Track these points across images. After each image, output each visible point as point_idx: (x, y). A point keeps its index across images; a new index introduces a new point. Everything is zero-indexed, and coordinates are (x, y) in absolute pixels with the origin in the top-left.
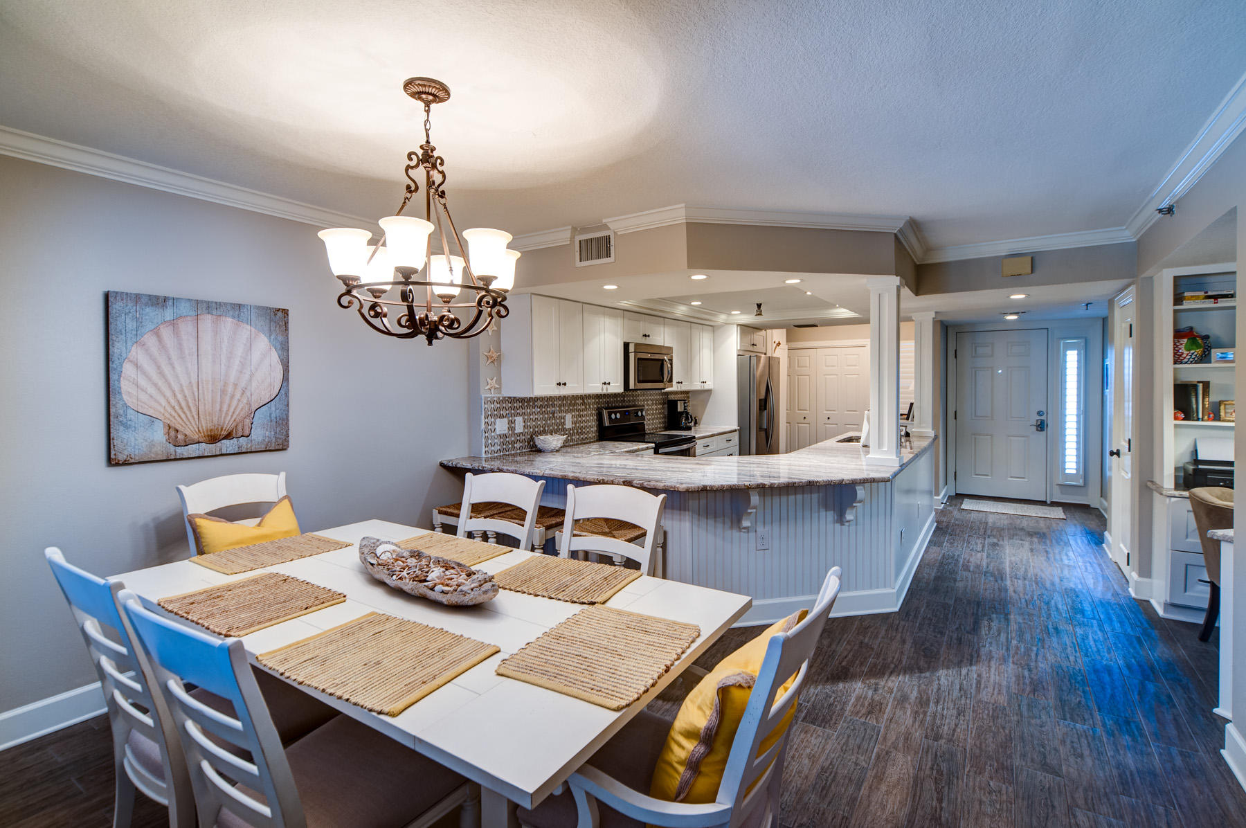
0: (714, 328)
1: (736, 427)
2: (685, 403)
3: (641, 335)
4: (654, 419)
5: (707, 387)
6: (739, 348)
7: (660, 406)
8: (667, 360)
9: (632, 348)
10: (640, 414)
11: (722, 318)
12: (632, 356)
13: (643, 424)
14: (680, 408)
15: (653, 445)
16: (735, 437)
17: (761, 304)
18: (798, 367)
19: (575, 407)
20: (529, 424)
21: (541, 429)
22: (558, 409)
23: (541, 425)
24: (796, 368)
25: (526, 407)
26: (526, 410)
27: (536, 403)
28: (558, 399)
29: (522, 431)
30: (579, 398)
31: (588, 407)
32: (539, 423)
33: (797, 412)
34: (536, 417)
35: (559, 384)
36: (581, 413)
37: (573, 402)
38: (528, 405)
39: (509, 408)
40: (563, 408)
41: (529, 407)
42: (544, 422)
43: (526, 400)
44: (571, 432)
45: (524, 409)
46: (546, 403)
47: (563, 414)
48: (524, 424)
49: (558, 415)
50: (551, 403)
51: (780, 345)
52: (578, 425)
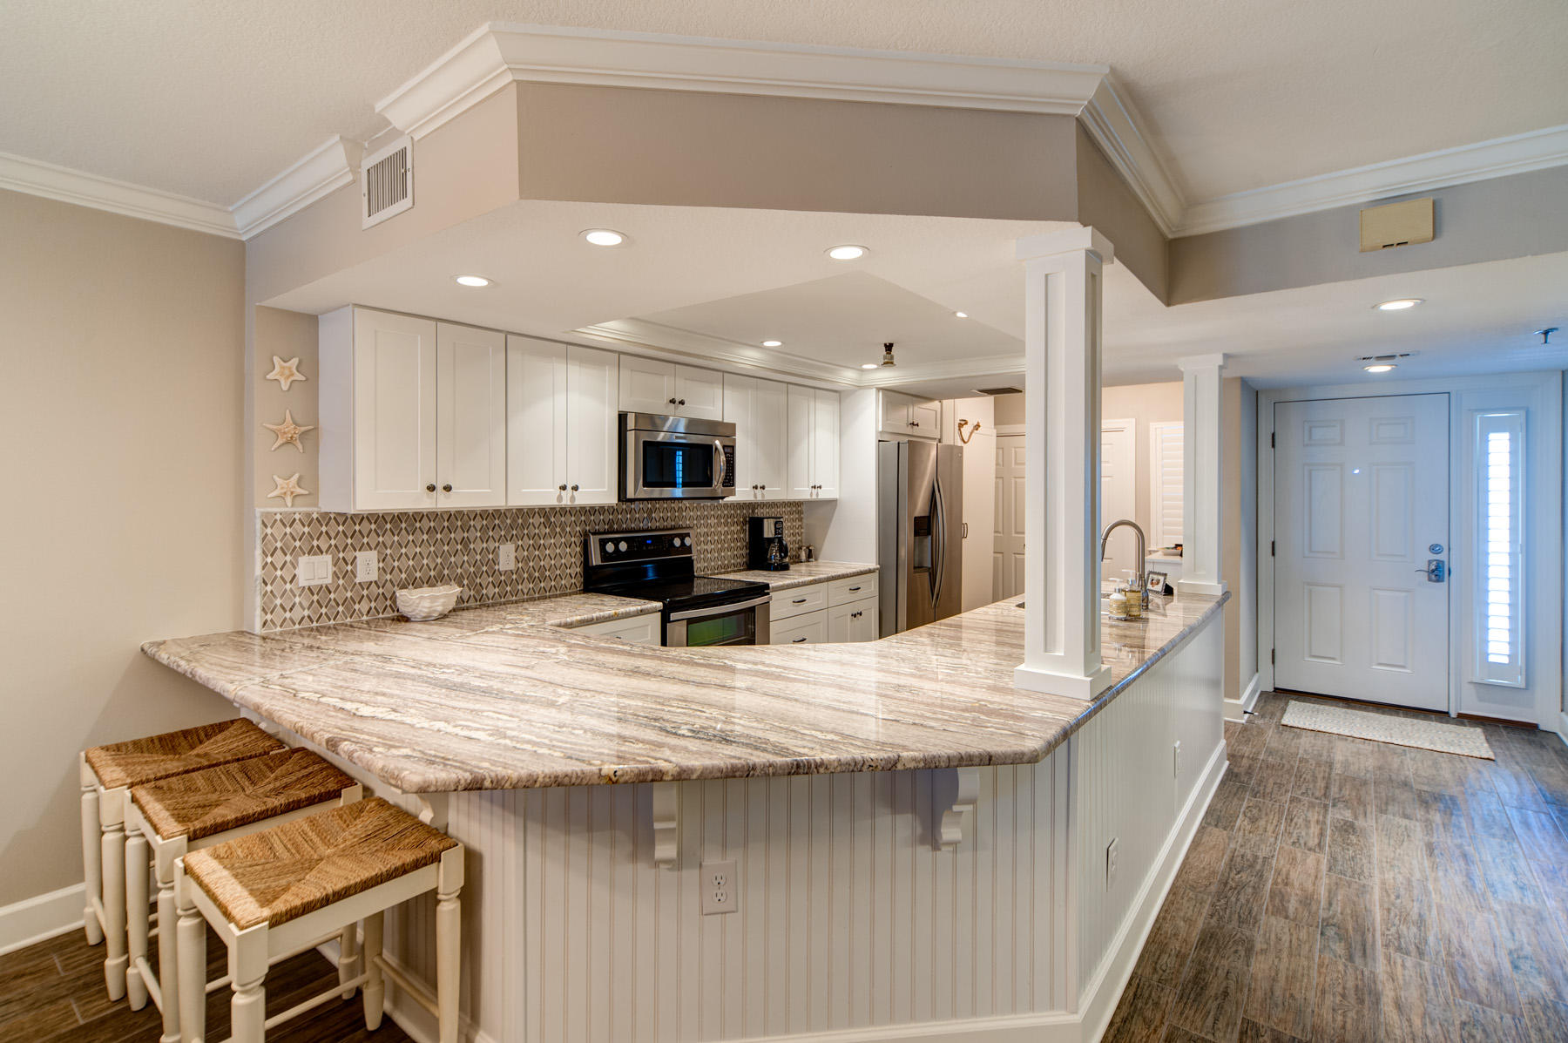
0: (840, 396)
1: (873, 565)
2: (776, 523)
3: (666, 400)
5: (823, 495)
6: (880, 429)
7: (736, 528)
8: (720, 447)
9: (631, 424)
10: (677, 542)
11: (847, 377)
12: (631, 437)
13: (690, 561)
14: (769, 531)
15: (659, 605)
16: (871, 586)
17: (891, 345)
18: (1016, 463)
19: (526, 532)
20: (396, 564)
21: (432, 573)
22: (479, 534)
23: (432, 567)
24: (1013, 466)
25: (389, 532)
26: (388, 538)
27: (418, 525)
28: (478, 517)
29: (376, 579)
30: (537, 514)
31: (558, 530)
32: (425, 561)
33: (1014, 535)
34: (418, 550)
35: (432, 488)
36: (542, 542)
37: (520, 521)
38: (396, 528)
39: (333, 535)
40: (491, 533)
41: (396, 533)
42: (439, 560)
43: (388, 519)
44: (514, 577)
45: (383, 536)
46: (446, 524)
47: (492, 545)
48: (381, 565)
49: (479, 546)
50: (459, 523)
51: (980, 429)
52: (531, 564)
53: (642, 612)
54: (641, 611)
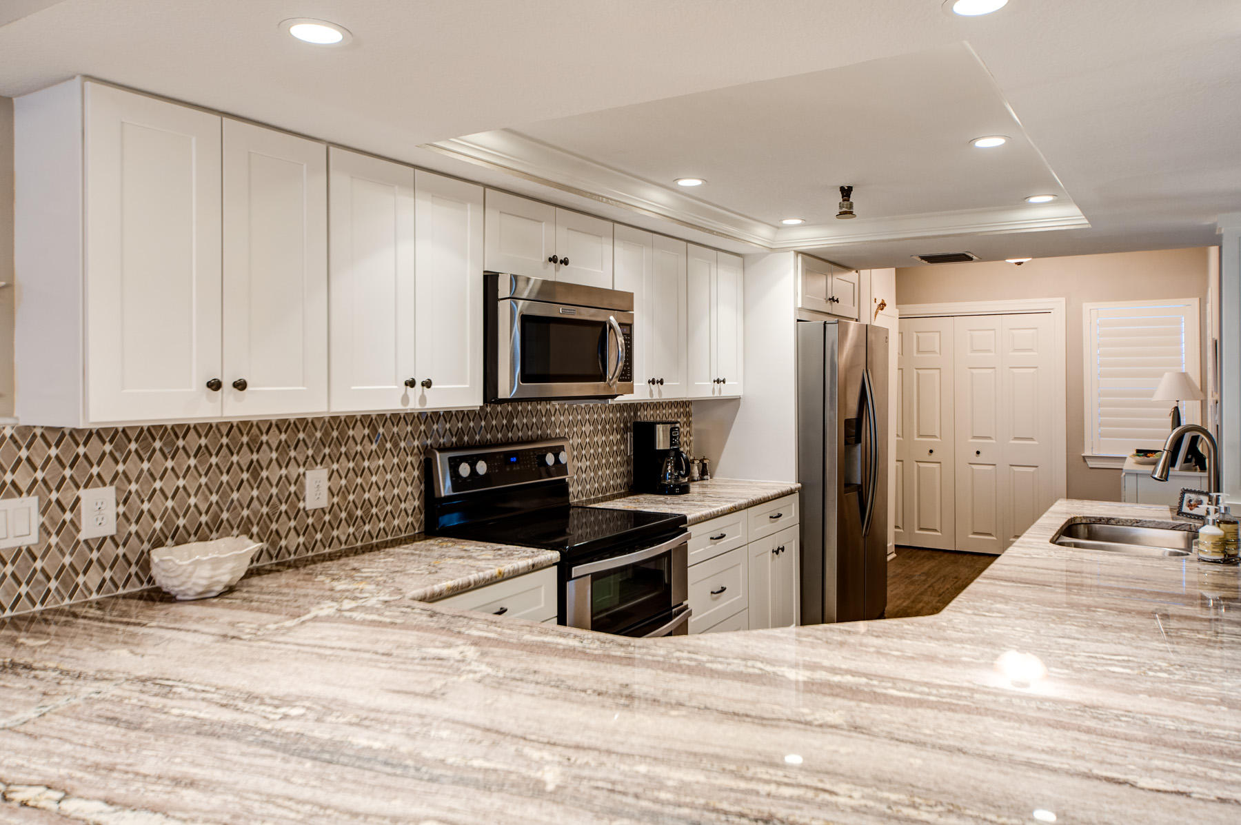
0: (743, 260)
2: (672, 430)
3: (544, 257)
4: (599, 467)
5: (727, 391)
6: (800, 305)
7: (615, 437)
8: (615, 324)
9: (504, 289)
10: (550, 459)
11: (761, 234)
13: (563, 488)
14: (662, 441)
15: (554, 555)
16: (791, 510)
17: (850, 189)
19: (343, 449)
20: (146, 506)
21: (204, 519)
22: (274, 455)
23: (203, 508)
24: (915, 355)
25: (133, 456)
26: (132, 466)
27: (181, 443)
28: (274, 429)
29: (113, 532)
30: (359, 423)
31: (389, 445)
32: (192, 501)
33: (916, 439)
34: (181, 483)
35: (215, 385)
36: (366, 464)
37: (335, 434)
38: (146, 448)
39: (39, 462)
40: (292, 454)
41: (145, 457)
42: (214, 498)
43: (133, 436)
44: (327, 518)
45: (124, 462)
46: (225, 440)
47: (294, 471)
48: (121, 509)
49: (274, 473)
50: (245, 439)
51: (885, 308)
52: (351, 497)
53: (534, 568)
54: (533, 566)
